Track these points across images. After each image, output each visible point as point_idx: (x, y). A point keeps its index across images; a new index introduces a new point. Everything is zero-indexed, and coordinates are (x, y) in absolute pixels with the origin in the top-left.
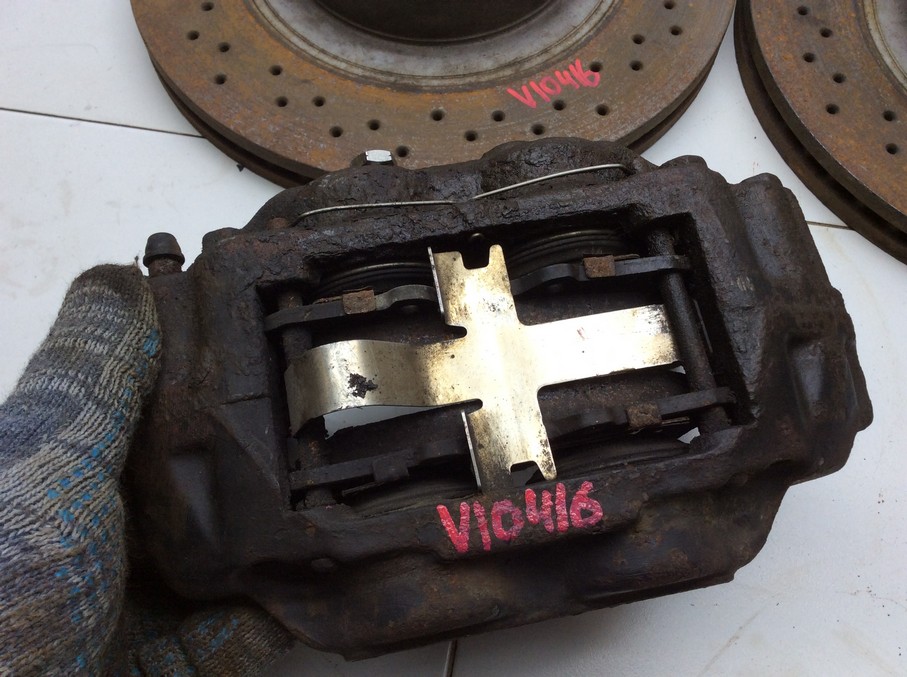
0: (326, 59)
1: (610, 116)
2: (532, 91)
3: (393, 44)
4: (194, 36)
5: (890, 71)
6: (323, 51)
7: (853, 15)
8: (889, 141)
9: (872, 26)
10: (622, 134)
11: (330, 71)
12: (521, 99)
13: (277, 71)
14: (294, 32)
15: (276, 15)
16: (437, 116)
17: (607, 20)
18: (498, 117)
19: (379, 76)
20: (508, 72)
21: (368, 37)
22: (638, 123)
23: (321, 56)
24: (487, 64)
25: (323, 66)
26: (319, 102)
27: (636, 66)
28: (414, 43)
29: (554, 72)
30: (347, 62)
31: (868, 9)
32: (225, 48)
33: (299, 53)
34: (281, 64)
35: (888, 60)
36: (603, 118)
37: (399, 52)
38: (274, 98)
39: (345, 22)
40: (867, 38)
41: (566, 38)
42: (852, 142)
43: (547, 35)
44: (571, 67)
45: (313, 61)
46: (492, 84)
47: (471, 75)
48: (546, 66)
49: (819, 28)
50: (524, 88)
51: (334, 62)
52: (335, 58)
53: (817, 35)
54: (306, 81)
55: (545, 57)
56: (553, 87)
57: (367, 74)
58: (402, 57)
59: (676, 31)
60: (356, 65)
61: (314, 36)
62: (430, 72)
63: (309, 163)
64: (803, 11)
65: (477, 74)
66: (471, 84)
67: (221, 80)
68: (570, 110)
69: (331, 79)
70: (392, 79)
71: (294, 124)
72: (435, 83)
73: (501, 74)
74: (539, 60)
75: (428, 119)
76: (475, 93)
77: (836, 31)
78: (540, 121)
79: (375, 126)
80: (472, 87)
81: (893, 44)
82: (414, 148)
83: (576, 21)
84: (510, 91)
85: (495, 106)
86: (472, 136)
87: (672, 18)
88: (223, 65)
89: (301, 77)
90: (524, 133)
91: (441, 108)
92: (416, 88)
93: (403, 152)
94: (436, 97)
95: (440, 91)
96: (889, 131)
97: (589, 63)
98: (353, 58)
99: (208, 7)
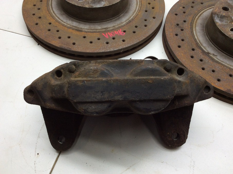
0: (62, 22)
1: (125, 42)
2: (108, 35)
3: (78, 21)
4: (34, 14)
5: (196, 40)
6: (62, 21)
7: (190, 27)
8: (192, 55)
9: (194, 29)
10: (127, 46)
11: (62, 25)
12: (105, 36)
13: (50, 24)
14: (57, 16)
15: (54, 12)
16: (84, 37)
17: (130, 22)
18: (99, 39)
19: (73, 27)
20: (104, 30)
21: (73, 19)
22: (131, 44)
23: (61, 22)
24: (99, 28)
26: (58, 31)
27: (134, 32)
28: (83, 21)
29: (114, 31)
30: (67, 24)
31: (194, 26)
32: (40, 18)
33: (57, 21)
34: (51, 22)
35: (196, 37)
36: (123, 42)
37: (79, 23)
38: (48, 29)
39: (68, 15)
40: (192, 32)
41: (120, 24)
42: (182, 54)
43: (115, 23)
44: (119, 31)
45: (59, 22)
46: (99, 32)
47: (95, 29)
48: (113, 30)
50: (106, 34)
52: (65, 22)
53: (180, 30)
54: (56, 27)
55: (113, 28)
56: (113, 34)
58: (80, 24)
59: (146, 26)
60: (69, 25)
61: (61, 18)
62: (85, 28)
63: (51, 43)
64: (178, 25)
65: (97, 29)
66: (94, 31)
67: (37, 24)
68: (116, 40)
69: (62, 27)
70: (76, 28)
72: (86, 30)
73: (102, 30)
74: (112, 28)
75: (82, 37)
77: (185, 30)
78: (108, 41)
79: (69, 37)
80: (94, 32)
81: (198, 34)
82: (77, 43)
83: (123, 21)
84: (103, 34)
85: (99, 37)
86: (91, 42)
87: (146, 23)
88: (38, 21)
89: (55, 25)
90: (104, 43)
91: (86, 36)
92: (81, 31)
93: (74, 44)
94: (86, 33)
95: (86, 32)
96: (192, 53)
97: (123, 30)
98: (68, 23)
99: (39, 9)
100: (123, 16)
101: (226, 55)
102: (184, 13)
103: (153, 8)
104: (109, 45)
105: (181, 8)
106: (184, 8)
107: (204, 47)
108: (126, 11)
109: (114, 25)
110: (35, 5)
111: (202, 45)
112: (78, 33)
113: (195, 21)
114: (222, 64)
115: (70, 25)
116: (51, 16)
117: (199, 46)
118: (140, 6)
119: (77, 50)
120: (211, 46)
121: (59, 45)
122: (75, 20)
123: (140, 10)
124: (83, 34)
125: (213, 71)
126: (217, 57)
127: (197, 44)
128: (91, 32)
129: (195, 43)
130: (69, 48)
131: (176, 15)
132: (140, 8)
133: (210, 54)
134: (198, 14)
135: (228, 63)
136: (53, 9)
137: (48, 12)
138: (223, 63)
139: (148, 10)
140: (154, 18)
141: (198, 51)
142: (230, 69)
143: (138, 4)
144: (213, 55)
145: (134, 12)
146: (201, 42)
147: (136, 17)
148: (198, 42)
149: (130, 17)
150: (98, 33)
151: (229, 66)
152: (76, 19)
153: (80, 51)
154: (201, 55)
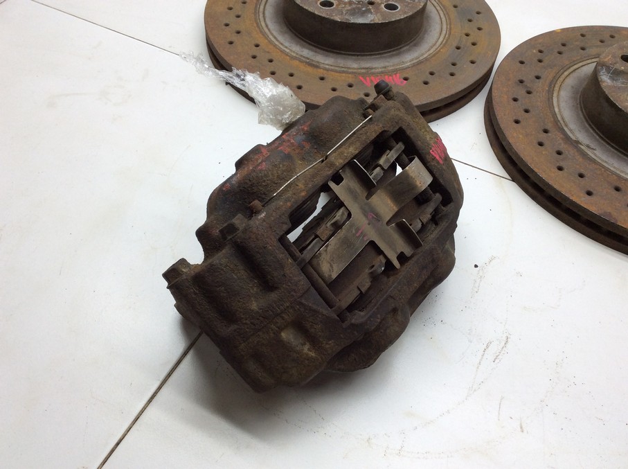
0: (281, 47)
2: (371, 80)
3: (314, 48)
4: (227, 25)
5: (556, 114)
6: (282, 44)
7: (547, 89)
8: (540, 140)
9: (555, 95)
11: (281, 51)
12: (365, 82)
13: (257, 46)
14: (272, 34)
15: (267, 26)
16: (322, 79)
17: (420, 63)
18: (350, 86)
20: (363, 71)
21: (304, 43)
23: (280, 45)
24: (355, 65)
25: (279, 49)
26: (271, 61)
27: (426, 83)
28: (324, 50)
29: (385, 75)
30: (290, 50)
31: (557, 88)
32: (238, 32)
33: (270, 42)
34: (260, 44)
35: (556, 110)
37: (316, 52)
38: (251, 54)
39: (295, 35)
40: (550, 99)
41: (397, 65)
42: (521, 136)
43: (388, 62)
44: (394, 76)
45: (275, 46)
46: (352, 73)
47: (345, 68)
48: (382, 72)
49: (526, 90)
50: (368, 78)
51: (285, 49)
52: (286, 47)
53: (523, 92)
54: (268, 52)
55: (383, 70)
59: (452, 75)
60: (294, 52)
61: (280, 38)
62: (326, 62)
64: (521, 82)
65: (349, 68)
67: (231, 43)
69: (280, 54)
70: (308, 61)
71: (256, 66)
72: (327, 67)
73: (359, 71)
74: (380, 70)
75: (317, 79)
76: (344, 74)
77: (535, 93)
79: (291, 75)
80: (344, 72)
81: (563, 105)
82: (304, 87)
83: (405, 60)
84: (360, 77)
85: (351, 81)
86: (334, 89)
87: (453, 69)
88: (234, 38)
89: (267, 50)
90: (359, 94)
91: (325, 76)
92: (317, 67)
94: (325, 72)
95: (328, 70)
96: (543, 137)
97: (403, 77)
98: (294, 49)
99: (238, 16)
100: (409, 50)
101: (616, 151)
102: (540, 61)
103: (474, 44)
105: (534, 51)
106: (541, 52)
107: (571, 130)
108: (414, 42)
109: (387, 64)
110: (231, 9)
111: (566, 126)
112: (310, 69)
113: (561, 79)
114: (603, 167)
115: (297, 54)
116: (261, 32)
117: (559, 127)
118: (447, 36)
119: (303, 100)
120: (587, 131)
122: (307, 45)
123: (445, 44)
124: (320, 73)
125: (581, 176)
126: (595, 152)
127: (556, 122)
128: (336, 72)
129: (552, 119)
131: (522, 63)
132: (445, 41)
133: (581, 144)
134: (569, 68)
135: (616, 165)
136: (267, 20)
137: (255, 25)
138: (605, 164)
139: (462, 46)
140: (473, 62)
141: (554, 134)
142: (619, 177)
143: (444, 32)
144: (588, 146)
145: (432, 47)
146: (566, 120)
147: (434, 55)
148: (559, 118)
149: (423, 54)
150: (350, 75)
151: (618, 172)
152: (310, 44)
153: (309, 101)
154: (560, 144)
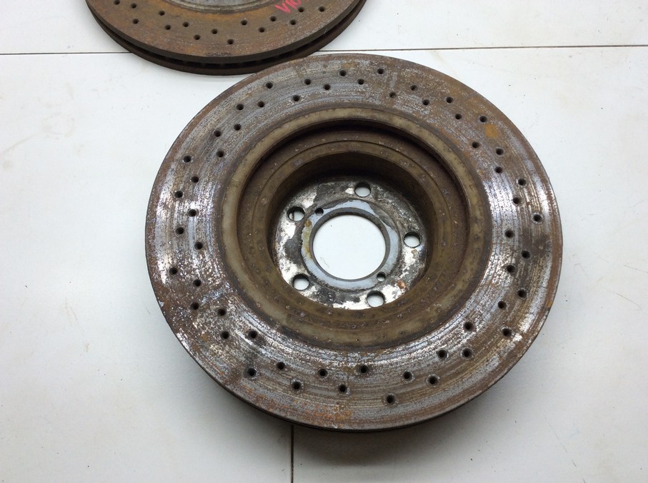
1: (326, 12)
6: (183, 1)
10: (332, 19)
11: (188, 10)
12: (283, 9)
13: (162, 13)
16: (244, 23)
18: (273, 19)
19: (213, 9)
22: (339, 13)
23: (182, 3)
25: (185, 8)
26: (186, 25)
32: (134, 6)
34: (164, 10)
36: (323, 13)
38: (164, 26)
46: (267, 4)
47: (257, 2)
50: (283, 4)
54: (178, 16)
56: (297, 2)
57: (207, 8)
60: (200, 5)
62: (237, 3)
63: (187, 54)
65: (259, 1)
66: (257, 6)
67: (136, 22)
68: (307, 11)
69: (190, 13)
70: (219, 9)
71: (177, 37)
72: (240, 8)
75: (240, 25)
76: (260, 10)
78: (293, 18)
79: (215, 32)
82: (235, 40)
84: (277, 6)
85: (271, 14)
86: (262, 30)
88: (134, 15)
89: (175, 14)
90: (286, 25)
91: (245, 19)
92: (231, 12)
93: (231, 42)
94: (242, 14)
95: (240, 11)
104: (299, 26)
112: (228, 18)
115: (204, 6)
119: (242, 54)
121: (204, 52)
128: (252, 9)
130: (227, 53)
150: (266, 8)
153: (249, 53)
